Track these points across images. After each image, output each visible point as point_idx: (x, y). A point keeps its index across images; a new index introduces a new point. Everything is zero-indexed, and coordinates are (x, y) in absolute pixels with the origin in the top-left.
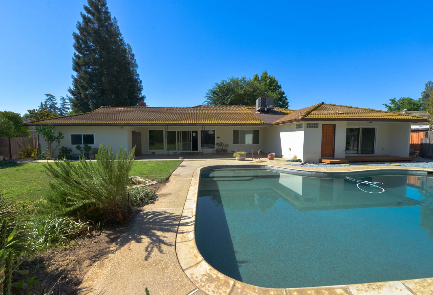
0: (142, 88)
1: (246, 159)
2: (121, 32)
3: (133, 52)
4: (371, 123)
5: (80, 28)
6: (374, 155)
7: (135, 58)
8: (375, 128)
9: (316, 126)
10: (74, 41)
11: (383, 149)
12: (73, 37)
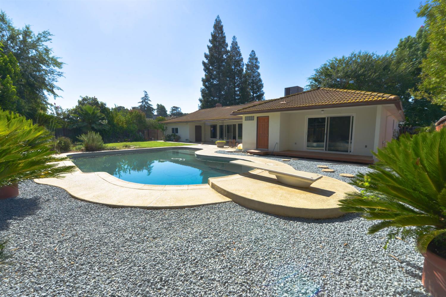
0: (263, 86)
1: (225, 146)
2: (239, 45)
3: (256, 56)
4: (323, 110)
5: (206, 56)
6: (351, 153)
7: (259, 60)
8: (349, 117)
9: (252, 119)
10: (203, 67)
11: (366, 146)
12: (202, 64)
